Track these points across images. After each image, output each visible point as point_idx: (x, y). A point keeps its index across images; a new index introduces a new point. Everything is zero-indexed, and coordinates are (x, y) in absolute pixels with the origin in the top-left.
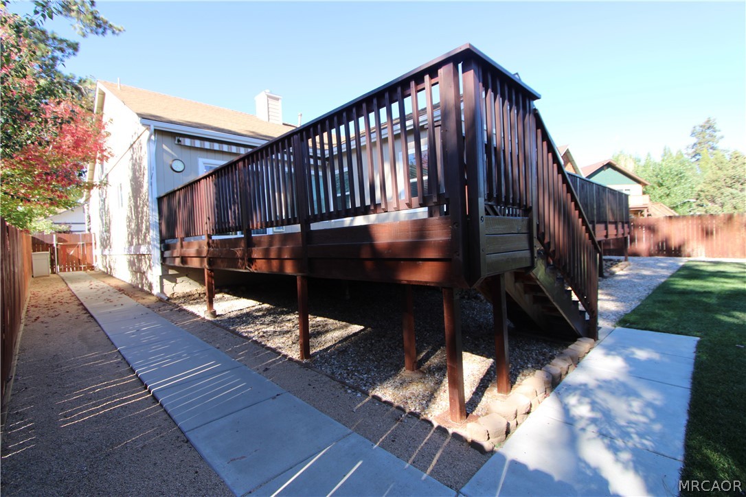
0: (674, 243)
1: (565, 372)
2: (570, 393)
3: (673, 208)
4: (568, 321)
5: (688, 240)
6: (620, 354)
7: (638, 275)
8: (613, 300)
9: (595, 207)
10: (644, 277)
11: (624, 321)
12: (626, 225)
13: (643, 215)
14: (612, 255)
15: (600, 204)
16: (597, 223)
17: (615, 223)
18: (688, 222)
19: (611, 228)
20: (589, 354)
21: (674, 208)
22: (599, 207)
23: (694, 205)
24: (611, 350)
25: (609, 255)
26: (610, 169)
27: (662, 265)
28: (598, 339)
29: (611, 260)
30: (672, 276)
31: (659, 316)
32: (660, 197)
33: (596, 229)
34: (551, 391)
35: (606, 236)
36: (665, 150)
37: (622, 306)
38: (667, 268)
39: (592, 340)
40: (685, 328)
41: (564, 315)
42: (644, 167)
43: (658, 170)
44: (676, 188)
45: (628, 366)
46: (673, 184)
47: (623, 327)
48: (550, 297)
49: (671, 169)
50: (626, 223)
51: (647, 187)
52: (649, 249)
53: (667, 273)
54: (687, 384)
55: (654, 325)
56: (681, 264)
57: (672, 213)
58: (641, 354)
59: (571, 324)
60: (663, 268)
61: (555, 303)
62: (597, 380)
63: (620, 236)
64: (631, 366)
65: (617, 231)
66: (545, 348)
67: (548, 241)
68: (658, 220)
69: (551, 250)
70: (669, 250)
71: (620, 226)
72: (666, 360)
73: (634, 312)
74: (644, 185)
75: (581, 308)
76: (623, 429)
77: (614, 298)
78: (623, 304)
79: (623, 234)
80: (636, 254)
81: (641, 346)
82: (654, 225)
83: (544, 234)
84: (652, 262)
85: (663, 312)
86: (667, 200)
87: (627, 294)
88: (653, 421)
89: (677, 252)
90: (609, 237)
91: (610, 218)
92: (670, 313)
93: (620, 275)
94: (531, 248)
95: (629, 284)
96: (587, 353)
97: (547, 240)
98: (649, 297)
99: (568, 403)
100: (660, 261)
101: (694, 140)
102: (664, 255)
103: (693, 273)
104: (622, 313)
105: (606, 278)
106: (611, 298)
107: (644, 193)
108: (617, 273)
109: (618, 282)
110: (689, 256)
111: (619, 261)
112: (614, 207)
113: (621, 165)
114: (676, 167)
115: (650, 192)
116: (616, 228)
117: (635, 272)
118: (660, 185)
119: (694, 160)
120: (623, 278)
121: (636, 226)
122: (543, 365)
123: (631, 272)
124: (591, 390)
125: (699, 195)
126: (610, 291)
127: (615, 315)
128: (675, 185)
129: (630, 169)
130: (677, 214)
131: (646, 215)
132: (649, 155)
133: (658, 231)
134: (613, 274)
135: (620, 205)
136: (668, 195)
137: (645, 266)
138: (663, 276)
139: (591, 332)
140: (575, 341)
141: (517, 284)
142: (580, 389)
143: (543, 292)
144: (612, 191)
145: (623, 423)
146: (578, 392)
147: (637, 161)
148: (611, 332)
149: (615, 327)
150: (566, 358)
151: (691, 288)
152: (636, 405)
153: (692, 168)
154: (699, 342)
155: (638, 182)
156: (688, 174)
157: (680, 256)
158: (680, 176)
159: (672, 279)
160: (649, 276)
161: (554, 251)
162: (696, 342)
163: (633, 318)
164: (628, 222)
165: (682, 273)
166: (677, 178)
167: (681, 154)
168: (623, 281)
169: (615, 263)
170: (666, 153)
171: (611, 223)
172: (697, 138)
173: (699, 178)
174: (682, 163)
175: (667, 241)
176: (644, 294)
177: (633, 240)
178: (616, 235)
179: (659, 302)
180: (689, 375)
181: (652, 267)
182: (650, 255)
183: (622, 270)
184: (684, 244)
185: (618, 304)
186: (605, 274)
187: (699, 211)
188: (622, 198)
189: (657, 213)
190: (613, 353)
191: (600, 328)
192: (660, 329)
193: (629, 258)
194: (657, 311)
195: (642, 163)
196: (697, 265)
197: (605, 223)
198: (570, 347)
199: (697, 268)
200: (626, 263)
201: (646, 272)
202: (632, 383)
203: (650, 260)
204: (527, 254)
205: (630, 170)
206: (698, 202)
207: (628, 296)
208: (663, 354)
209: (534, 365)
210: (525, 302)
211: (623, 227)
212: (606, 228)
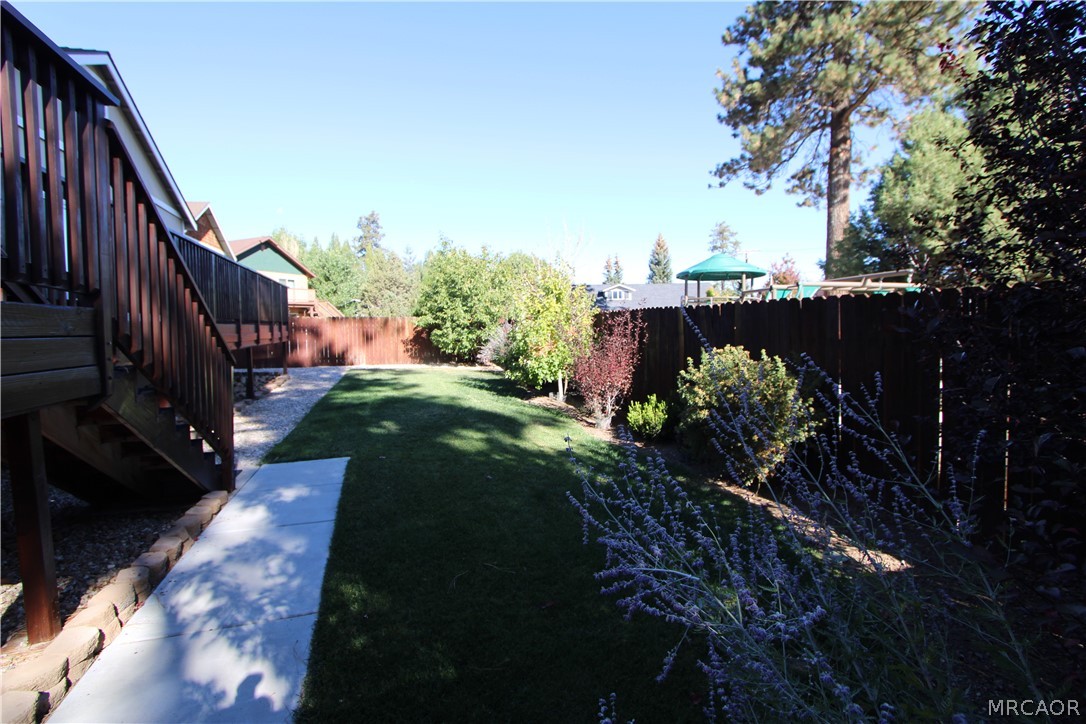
0: (338, 349)
1: (174, 556)
2: (183, 586)
3: (339, 308)
4: (185, 473)
5: (351, 346)
6: (261, 502)
7: (297, 391)
8: (262, 429)
9: (240, 299)
10: (303, 393)
11: (273, 455)
12: (284, 327)
13: (309, 315)
14: (269, 367)
15: (247, 295)
16: (244, 323)
17: (270, 323)
18: (350, 324)
19: (265, 331)
20: (219, 514)
21: (341, 308)
22: (246, 300)
23: (359, 306)
24: (252, 500)
25: (266, 367)
26: (269, 250)
27: (325, 376)
28: (234, 489)
29: (266, 374)
30: (332, 389)
31: (315, 439)
32: (327, 294)
33: (242, 331)
34: (148, 596)
35: (257, 341)
36: (333, 237)
37: (274, 435)
38: (329, 379)
39: (225, 492)
40: (337, 450)
41: (176, 466)
42: (310, 253)
43: (324, 260)
44: (342, 285)
45: (270, 515)
46: (339, 279)
47: (270, 463)
48: (147, 442)
49: (337, 262)
50: (284, 324)
51: (313, 280)
52: (312, 357)
53: (328, 385)
54: (332, 516)
55: (307, 452)
56: (343, 374)
57: (337, 314)
58: (289, 494)
59: (189, 477)
60: (325, 380)
61: (156, 450)
62: (227, 549)
63: (276, 341)
64: (274, 513)
65: (272, 335)
66: (148, 526)
67: (140, 348)
68: (321, 321)
69: (145, 364)
70: (332, 358)
71: (276, 327)
72: (316, 493)
73: (286, 440)
74: (310, 277)
75: (207, 448)
76: (254, 606)
77: (265, 426)
78: (275, 431)
79: (281, 339)
80: (298, 365)
81: (288, 484)
82: (317, 328)
83: (129, 338)
84: (314, 373)
85: (318, 434)
86: (334, 298)
87: (282, 418)
88: (292, 577)
89: (340, 360)
90: (262, 343)
91: (262, 316)
92: (326, 434)
93: (276, 394)
94: (100, 361)
95: (287, 403)
96: (216, 514)
97: (135, 347)
98: (306, 418)
99: (177, 604)
100: (322, 372)
101: (360, 233)
102: (328, 364)
103: (353, 383)
104: (272, 445)
105: (257, 398)
106: (261, 426)
107: (310, 287)
108: (273, 391)
109: (273, 403)
110: (352, 364)
111: (277, 374)
112: (268, 301)
113: (284, 247)
114: (343, 260)
115: (317, 286)
116: (271, 330)
117: (296, 387)
118: (327, 279)
119: (360, 255)
120: (279, 396)
121: (299, 329)
122: (137, 556)
123: (290, 387)
124: (217, 567)
125: (363, 295)
126: (261, 417)
127: (263, 449)
128: (342, 281)
129: (294, 254)
130: (344, 316)
131: (312, 315)
132: (316, 240)
133: (321, 335)
134: (267, 393)
135: (275, 299)
136: (335, 292)
137: (307, 378)
138: (324, 390)
139: (224, 479)
140: (199, 499)
141: (84, 429)
142: (199, 573)
143: (132, 434)
144: (266, 281)
145: (254, 596)
146: (196, 579)
147: (302, 245)
148: (254, 473)
149: (260, 465)
150: (179, 531)
151: (349, 401)
152: (274, 563)
153: (358, 264)
154: (349, 462)
155: (304, 272)
156: (354, 270)
157: (344, 365)
158: (346, 270)
159: (332, 393)
160: (309, 391)
161: (152, 365)
162: (346, 463)
163: (283, 449)
164: (286, 323)
165: (343, 384)
166: (343, 272)
167: (349, 247)
168: (280, 400)
169: (271, 377)
170: (334, 243)
171: (263, 323)
172: (364, 231)
173: (364, 276)
174: (349, 257)
175: (331, 346)
176: (301, 412)
177: (294, 346)
178: (271, 340)
179: (316, 422)
180: (336, 504)
181: (314, 380)
182: (314, 364)
183: (280, 386)
184: (347, 351)
185: (269, 433)
186: (257, 394)
187: (364, 314)
188: (279, 291)
189: (324, 312)
190: (254, 502)
191: (241, 471)
192: (313, 456)
193: (289, 369)
194: (312, 434)
195: (309, 248)
196: (358, 374)
197: (256, 323)
198: (188, 512)
199: (357, 377)
200: (285, 376)
201: (307, 387)
202: (273, 537)
203: (312, 372)
204: (92, 372)
205: (294, 256)
206: (363, 303)
207: (282, 421)
208: (312, 486)
209: (120, 562)
210: (103, 457)
211: (280, 330)
212: (257, 330)
